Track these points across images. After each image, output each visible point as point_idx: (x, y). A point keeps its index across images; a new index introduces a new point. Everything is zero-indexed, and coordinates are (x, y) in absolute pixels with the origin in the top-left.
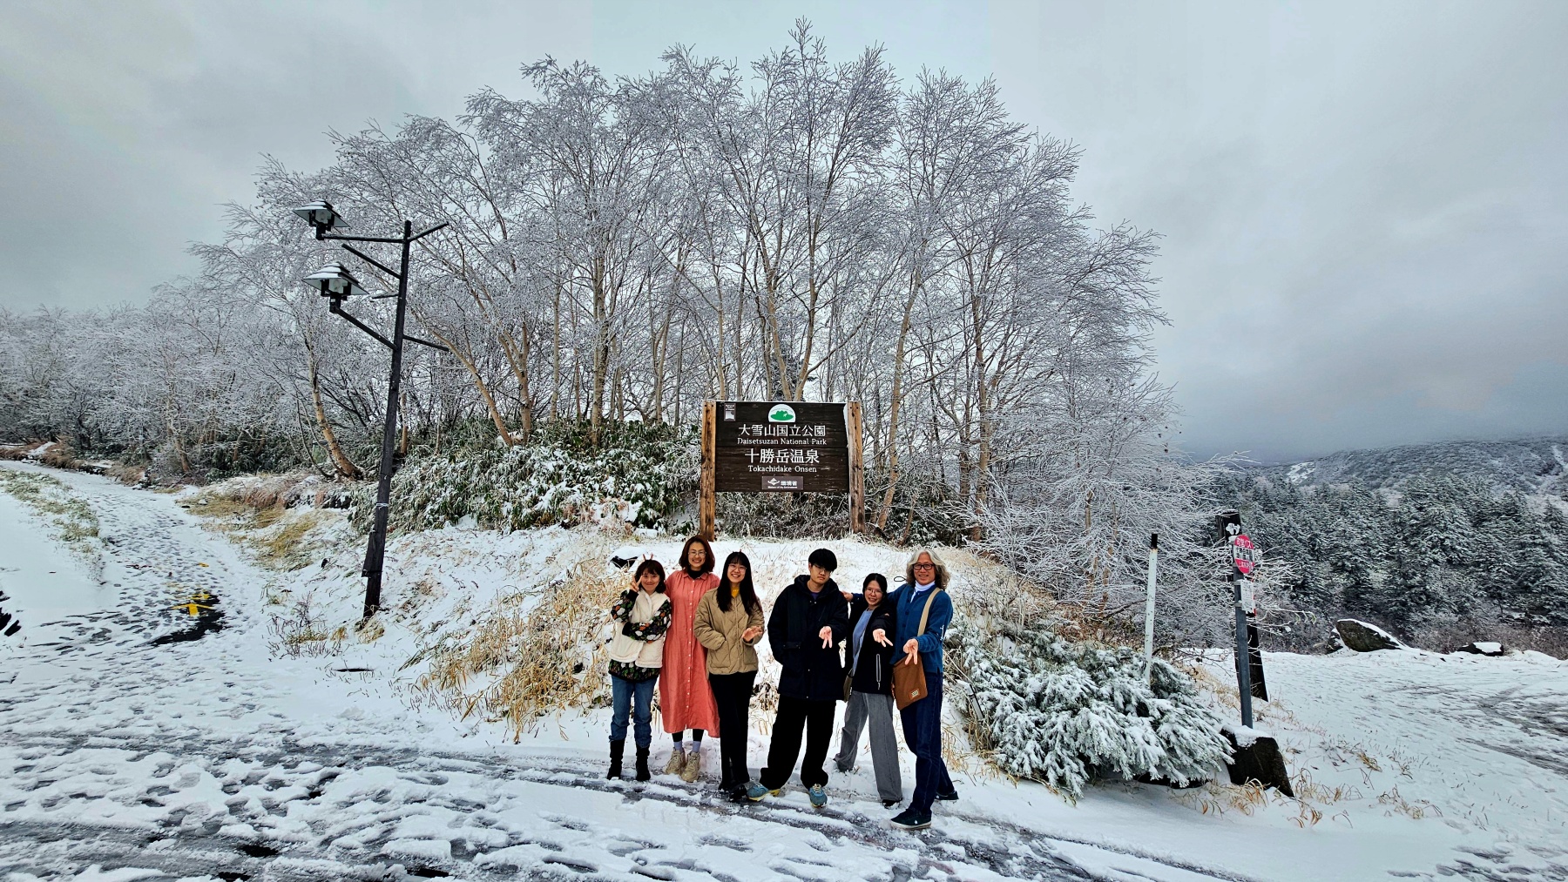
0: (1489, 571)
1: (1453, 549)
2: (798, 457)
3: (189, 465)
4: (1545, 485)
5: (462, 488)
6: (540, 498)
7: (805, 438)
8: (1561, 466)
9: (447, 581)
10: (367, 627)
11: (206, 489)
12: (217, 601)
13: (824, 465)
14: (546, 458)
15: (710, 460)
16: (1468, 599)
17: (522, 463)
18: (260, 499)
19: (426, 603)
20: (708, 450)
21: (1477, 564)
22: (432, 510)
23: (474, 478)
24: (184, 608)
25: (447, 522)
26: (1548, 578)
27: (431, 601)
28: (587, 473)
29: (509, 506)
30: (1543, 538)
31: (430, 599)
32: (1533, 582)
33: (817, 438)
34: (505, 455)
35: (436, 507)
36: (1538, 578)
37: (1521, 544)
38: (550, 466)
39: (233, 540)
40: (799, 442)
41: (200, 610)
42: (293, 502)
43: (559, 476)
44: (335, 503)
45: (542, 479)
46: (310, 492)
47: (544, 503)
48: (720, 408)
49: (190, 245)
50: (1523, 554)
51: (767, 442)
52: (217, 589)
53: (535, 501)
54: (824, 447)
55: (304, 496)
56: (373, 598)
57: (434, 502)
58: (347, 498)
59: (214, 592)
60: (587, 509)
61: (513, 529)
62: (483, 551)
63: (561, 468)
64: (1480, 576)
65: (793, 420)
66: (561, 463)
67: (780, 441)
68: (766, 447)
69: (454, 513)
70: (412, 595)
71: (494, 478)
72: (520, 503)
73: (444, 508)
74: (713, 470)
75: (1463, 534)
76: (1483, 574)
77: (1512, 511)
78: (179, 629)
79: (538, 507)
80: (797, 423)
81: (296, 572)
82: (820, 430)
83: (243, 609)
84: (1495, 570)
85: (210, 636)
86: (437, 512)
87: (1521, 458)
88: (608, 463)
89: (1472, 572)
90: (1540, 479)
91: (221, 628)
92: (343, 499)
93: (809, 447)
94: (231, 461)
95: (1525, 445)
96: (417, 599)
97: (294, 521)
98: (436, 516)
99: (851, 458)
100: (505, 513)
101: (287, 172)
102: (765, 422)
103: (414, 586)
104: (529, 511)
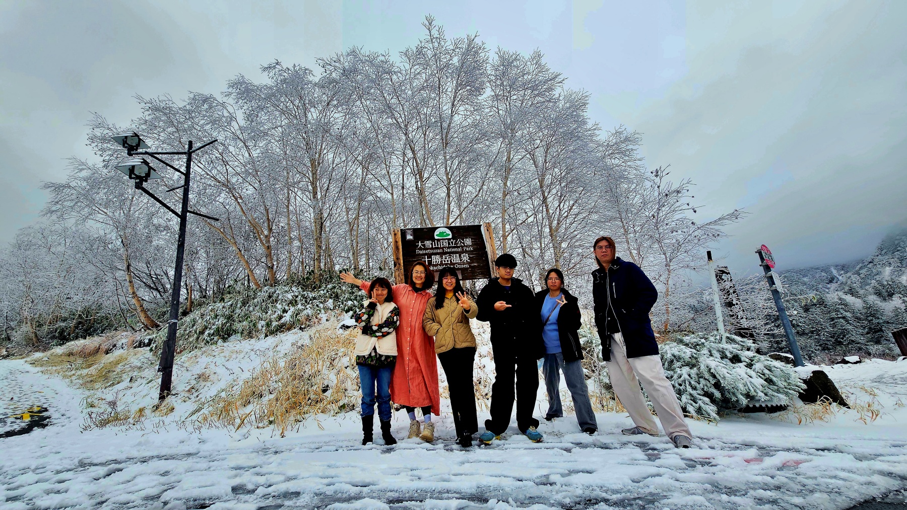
0: (819, 335)
1: (798, 326)
2: (456, 259)
3: (38, 340)
4: (832, 289)
5: (230, 318)
6: (284, 315)
7: (459, 247)
8: (838, 278)
9: (221, 371)
10: (162, 407)
11: (48, 353)
12: (46, 410)
13: (473, 262)
14: (286, 292)
15: (399, 264)
16: (812, 351)
17: (270, 297)
18: (87, 351)
19: (206, 387)
20: (398, 259)
21: (812, 332)
22: (209, 334)
23: (238, 311)
24: (19, 416)
25: (220, 340)
26: (850, 335)
27: (209, 385)
28: (314, 298)
29: (263, 323)
30: (842, 314)
31: (208, 384)
32: (843, 339)
33: (467, 246)
34: (259, 294)
35: (212, 331)
36: (844, 336)
37: (831, 318)
38: (290, 296)
39: (65, 377)
40: (456, 249)
41: (31, 416)
42: (111, 349)
43: (296, 301)
44: (141, 344)
45: (284, 304)
46: (124, 341)
47: (287, 318)
48: (403, 233)
49: (43, 184)
50: (834, 324)
51: (436, 251)
52: (48, 404)
53: (281, 317)
54: (472, 251)
55: (119, 344)
56: (166, 387)
57: (210, 328)
58: (150, 339)
59: (45, 406)
60: (316, 318)
61: (266, 336)
62: (246, 350)
63: (297, 297)
64: (816, 339)
65: (450, 237)
66: (296, 294)
67: (443, 250)
68: (435, 254)
69: (225, 334)
70: (195, 382)
71: (251, 309)
72: (270, 319)
73: (218, 332)
74: (402, 271)
75: (801, 316)
76: (817, 337)
77: (821, 303)
78: (12, 429)
79: (283, 320)
80: (453, 238)
81: (111, 388)
82: (468, 241)
83: (66, 413)
84: (822, 334)
85: (37, 431)
86: (213, 334)
87: (817, 276)
88: (328, 291)
89: (811, 337)
90: (829, 286)
91: (47, 425)
92: (146, 341)
93: (463, 252)
94: (69, 335)
95: (817, 269)
96: (199, 385)
97: (111, 360)
98: (212, 337)
99: (489, 257)
100: (260, 327)
101: (108, 124)
102: (433, 239)
103: (197, 376)
104: (277, 323)
